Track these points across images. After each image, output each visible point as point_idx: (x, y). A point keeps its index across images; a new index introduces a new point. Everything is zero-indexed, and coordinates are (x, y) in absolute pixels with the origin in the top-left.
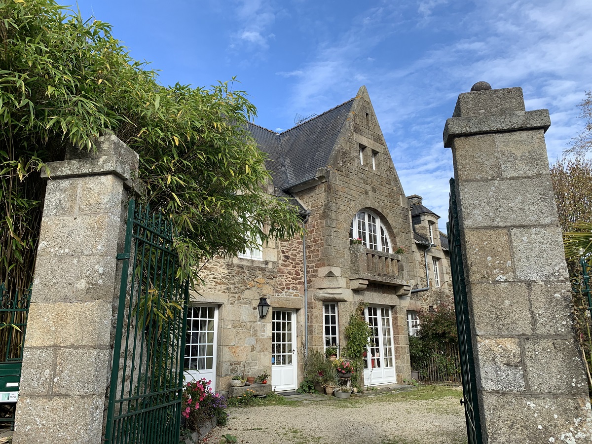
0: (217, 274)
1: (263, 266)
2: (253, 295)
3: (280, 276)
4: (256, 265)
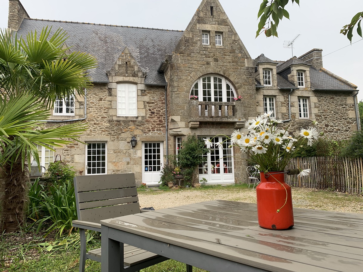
0: (103, 126)
1: (135, 119)
2: (127, 136)
3: (147, 124)
4: (129, 119)
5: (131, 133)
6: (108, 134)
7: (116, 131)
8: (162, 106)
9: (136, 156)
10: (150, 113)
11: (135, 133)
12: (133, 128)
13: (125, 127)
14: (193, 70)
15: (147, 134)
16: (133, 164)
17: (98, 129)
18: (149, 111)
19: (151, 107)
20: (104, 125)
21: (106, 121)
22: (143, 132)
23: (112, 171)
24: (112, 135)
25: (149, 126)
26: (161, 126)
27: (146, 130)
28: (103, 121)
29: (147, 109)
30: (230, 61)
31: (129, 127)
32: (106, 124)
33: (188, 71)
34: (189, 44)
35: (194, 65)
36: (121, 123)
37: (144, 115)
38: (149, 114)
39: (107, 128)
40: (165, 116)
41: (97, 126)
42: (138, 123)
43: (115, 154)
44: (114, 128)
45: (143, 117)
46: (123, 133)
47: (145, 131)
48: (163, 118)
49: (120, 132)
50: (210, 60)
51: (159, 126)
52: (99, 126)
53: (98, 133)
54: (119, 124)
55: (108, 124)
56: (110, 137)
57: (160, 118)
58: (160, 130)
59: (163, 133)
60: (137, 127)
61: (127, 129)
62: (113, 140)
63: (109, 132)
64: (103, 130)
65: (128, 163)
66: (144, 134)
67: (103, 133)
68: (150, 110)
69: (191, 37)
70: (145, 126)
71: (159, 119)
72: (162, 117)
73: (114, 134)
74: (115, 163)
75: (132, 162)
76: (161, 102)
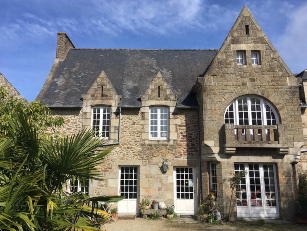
0: (135, 150)
1: (166, 143)
2: (158, 160)
3: (179, 148)
4: (161, 143)
5: (163, 157)
6: (140, 159)
7: (147, 155)
8: (194, 129)
9: (167, 182)
10: (182, 137)
11: (167, 158)
12: (165, 152)
13: (157, 151)
14: (227, 92)
15: (178, 158)
16: (165, 191)
17: (131, 153)
18: (181, 135)
19: (183, 131)
20: (137, 149)
21: (138, 145)
22: (175, 156)
23: (144, 197)
24: (144, 160)
25: (181, 150)
26: (193, 150)
27: (178, 154)
28: (136, 145)
29: (179, 132)
30: (268, 80)
31: (161, 151)
32: (138, 148)
33: (221, 93)
34: (222, 65)
35: (228, 87)
36: (153, 147)
37: (175, 138)
38: (180, 137)
39: (139, 152)
40: (197, 140)
41: (130, 150)
42: (169, 147)
43: (147, 179)
44: (145, 152)
45: (174, 140)
46: (155, 158)
47: (177, 156)
48: (195, 142)
49: (151, 156)
50: (246, 80)
51: (191, 150)
52: (132, 150)
53: (131, 157)
54: (151, 148)
55: (141, 149)
56: (142, 161)
57: (193, 142)
58: (193, 154)
59: (195, 158)
60: (169, 151)
61: (158, 153)
62: (145, 164)
63: (141, 156)
64: (136, 154)
65: (160, 189)
66: (176, 158)
67: (136, 157)
68: (182, 133)
69: (225, 58)
70: (177, 150)
71: (191, 143)
72: (195, 140)
73: (146, 159)
74: (146, 188)
75: (163, 189)
76: (193, 125)
